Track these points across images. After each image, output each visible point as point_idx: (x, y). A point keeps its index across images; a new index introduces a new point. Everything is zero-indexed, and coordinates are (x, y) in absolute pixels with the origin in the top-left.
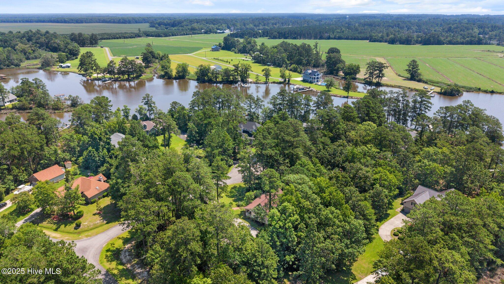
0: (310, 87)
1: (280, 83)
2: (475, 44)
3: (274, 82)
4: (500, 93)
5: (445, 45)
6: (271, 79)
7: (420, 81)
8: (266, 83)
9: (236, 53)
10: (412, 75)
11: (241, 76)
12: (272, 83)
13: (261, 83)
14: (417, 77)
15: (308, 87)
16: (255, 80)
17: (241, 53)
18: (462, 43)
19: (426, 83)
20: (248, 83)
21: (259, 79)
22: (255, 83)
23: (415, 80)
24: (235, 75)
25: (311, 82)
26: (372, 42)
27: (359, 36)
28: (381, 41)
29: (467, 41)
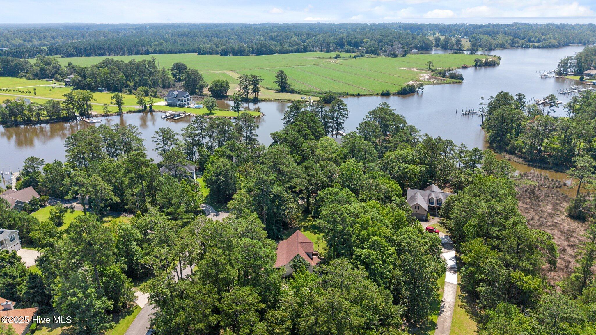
0: (185, 112)
1: (139, 111)
2: (302, 52)
3: (130, 112)
4: (365, 95)
5: (277, 55)
6: (125, 108)
7: (292, 92)
8: (120, 114)
9: (29, 79)
10: (281, 86)
11: (78, 109)
12: (127, 113)
13: (112, 115)
14: (288, 88)
15: (183, 112)
16: (102, 112)
17: (39, 79)
18: (291, 52)
19: (298, 93)
20: (92, 117)
21: (108, 109)
22: (102, 116)
23: (286, 91)
24: (70, 108)
25: (181, 106)
26: (202, 54)
27: (184, 48)
28: (211, 54)
29: (295, 49)
